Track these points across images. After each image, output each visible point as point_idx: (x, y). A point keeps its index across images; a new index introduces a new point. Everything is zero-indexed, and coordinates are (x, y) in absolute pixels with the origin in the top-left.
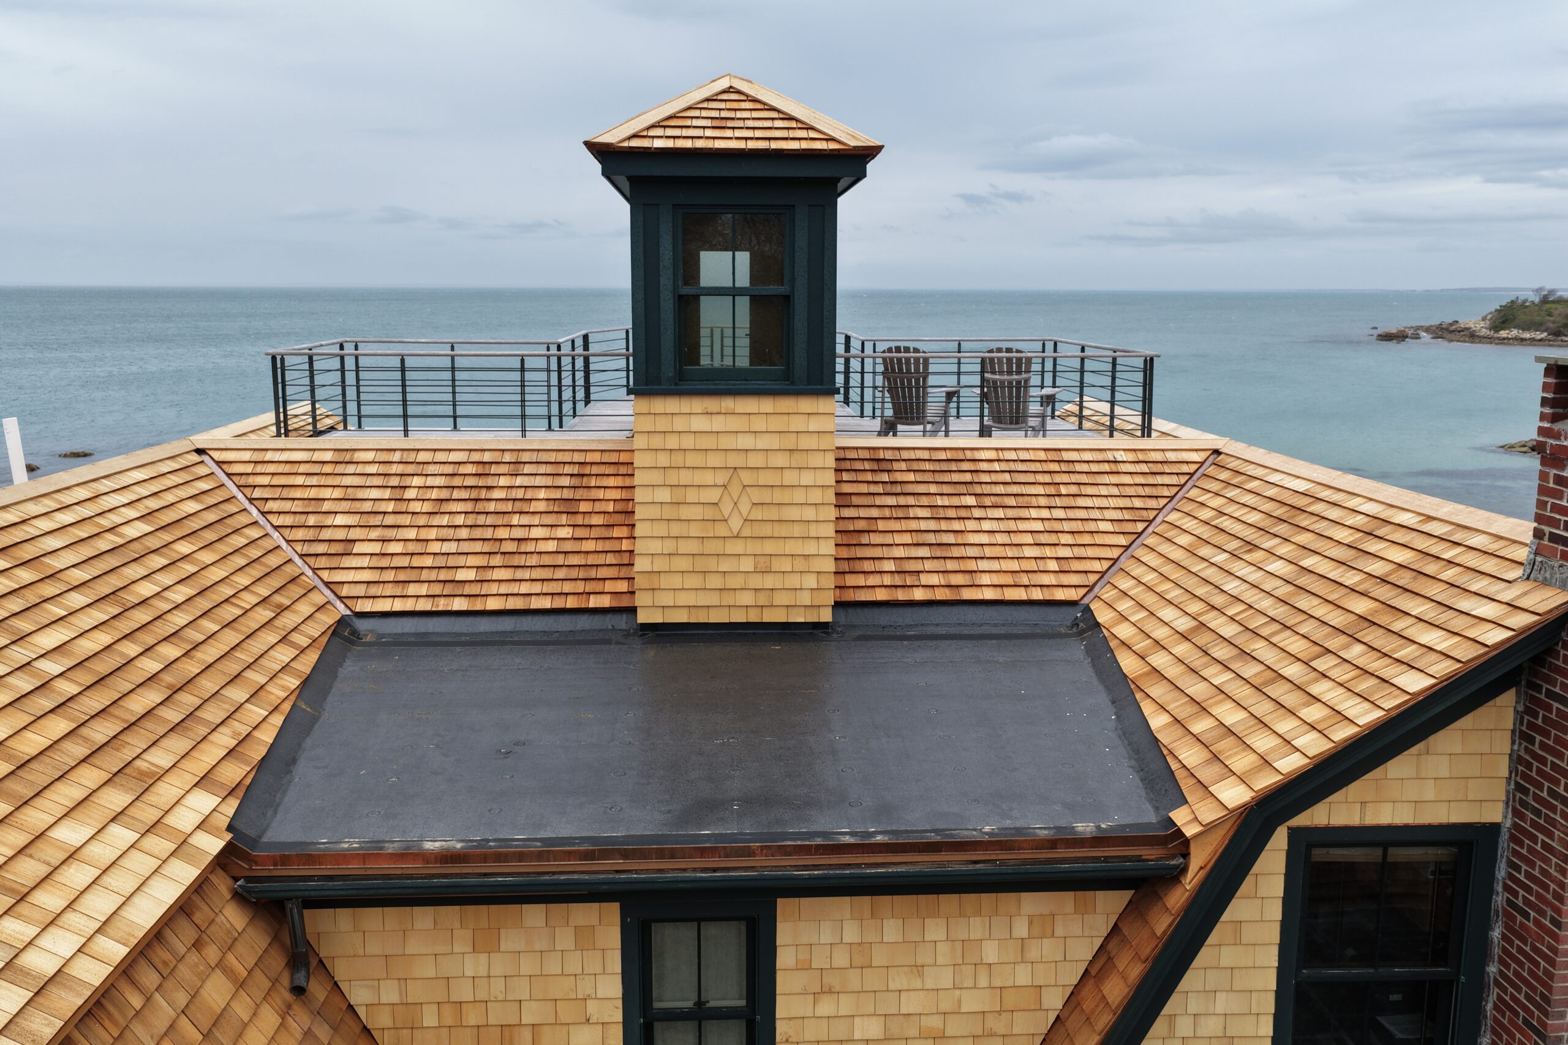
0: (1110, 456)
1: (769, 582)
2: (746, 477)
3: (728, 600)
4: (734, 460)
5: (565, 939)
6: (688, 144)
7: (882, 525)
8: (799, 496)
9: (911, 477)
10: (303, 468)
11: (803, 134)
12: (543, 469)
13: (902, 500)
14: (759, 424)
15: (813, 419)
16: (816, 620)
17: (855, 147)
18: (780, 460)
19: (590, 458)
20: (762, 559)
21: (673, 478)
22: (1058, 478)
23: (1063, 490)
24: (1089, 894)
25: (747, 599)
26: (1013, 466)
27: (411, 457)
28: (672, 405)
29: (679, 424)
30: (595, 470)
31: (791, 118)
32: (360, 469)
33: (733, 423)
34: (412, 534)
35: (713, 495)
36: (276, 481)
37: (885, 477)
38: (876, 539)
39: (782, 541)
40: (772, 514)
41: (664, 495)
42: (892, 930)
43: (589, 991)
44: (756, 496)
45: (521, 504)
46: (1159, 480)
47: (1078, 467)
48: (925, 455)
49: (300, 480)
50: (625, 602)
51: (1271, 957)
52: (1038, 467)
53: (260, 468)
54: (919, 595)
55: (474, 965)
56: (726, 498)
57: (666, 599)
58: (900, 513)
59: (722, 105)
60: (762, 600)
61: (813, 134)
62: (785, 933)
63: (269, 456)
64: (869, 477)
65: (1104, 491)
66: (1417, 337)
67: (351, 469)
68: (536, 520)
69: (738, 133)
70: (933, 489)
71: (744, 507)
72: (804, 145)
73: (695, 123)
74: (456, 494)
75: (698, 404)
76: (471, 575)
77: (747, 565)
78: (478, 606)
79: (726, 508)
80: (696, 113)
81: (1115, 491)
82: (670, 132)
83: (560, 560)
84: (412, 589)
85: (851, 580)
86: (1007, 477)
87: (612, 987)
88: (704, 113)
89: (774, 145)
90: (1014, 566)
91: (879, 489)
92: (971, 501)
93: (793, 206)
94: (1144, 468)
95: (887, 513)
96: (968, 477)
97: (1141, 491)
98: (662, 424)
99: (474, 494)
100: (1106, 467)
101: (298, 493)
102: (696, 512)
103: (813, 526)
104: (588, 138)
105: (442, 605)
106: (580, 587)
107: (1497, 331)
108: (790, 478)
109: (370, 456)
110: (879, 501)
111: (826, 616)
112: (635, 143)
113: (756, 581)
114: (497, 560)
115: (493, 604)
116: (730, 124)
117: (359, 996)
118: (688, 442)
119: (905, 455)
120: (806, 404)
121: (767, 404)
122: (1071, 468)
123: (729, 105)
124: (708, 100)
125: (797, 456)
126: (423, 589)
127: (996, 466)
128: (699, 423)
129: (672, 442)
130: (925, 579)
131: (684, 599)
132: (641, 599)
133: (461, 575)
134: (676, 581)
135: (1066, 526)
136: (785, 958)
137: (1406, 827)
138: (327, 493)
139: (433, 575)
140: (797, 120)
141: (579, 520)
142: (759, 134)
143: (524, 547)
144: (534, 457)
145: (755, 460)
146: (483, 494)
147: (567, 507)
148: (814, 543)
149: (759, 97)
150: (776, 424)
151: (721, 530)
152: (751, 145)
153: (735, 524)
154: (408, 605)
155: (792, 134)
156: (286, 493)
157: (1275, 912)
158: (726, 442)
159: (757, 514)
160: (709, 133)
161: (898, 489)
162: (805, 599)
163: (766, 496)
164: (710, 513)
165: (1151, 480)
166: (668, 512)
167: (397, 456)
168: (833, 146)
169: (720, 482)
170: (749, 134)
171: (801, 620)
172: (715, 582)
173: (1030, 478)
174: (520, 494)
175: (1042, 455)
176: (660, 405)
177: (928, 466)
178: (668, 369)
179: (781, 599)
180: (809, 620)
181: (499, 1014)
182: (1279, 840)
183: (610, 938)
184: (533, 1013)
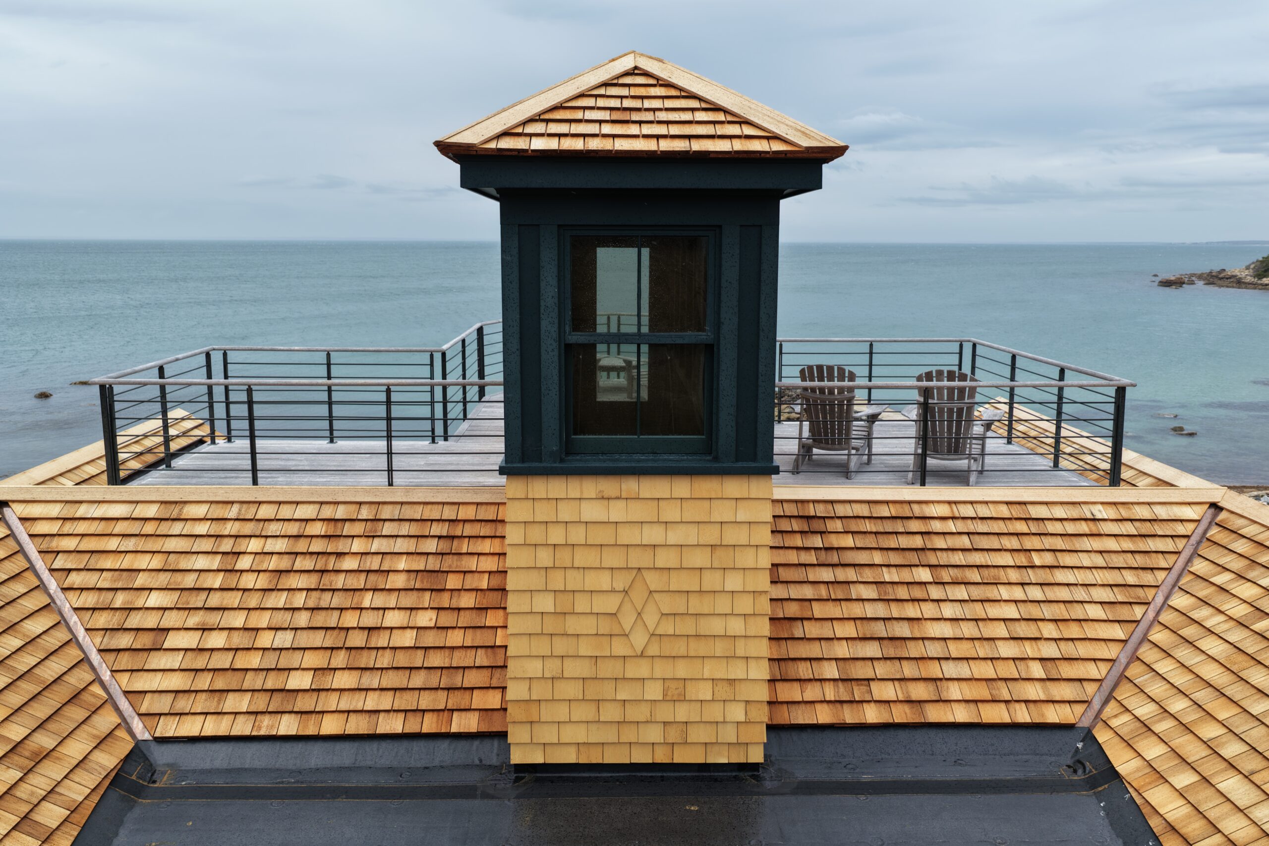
0: (1086, 512)
1: (682, 713)
2: (653, 581)
3: (629, 735)
4: (637, 559)
6: (578, 145)
7: (818, 610)
8: (723, 605)
9: (848, 541)
10: (120, 528)
11: (734, 130)
13: (841, 574)
14: (671, 513)
15: (742, 505)
16: (742, 761)
17: (809, 149)
18: (700, 559)
19: (463, 513)
20: (673, 685)
21: (557, 581)
22: (1029, 543)
23: (1037, 560)
25: (654, 734)
26: (971, 526)
27: (251, 512)
28: (557, 487)
29: (566, 512)
31: (717, 109)
32: (189, 528)
33: (637, 512)
34: (238, 619)
35: (609, 604)
36: (85, 544)
37: (817, 541)
38: (812, 629)
39: (699, 662)
40: (687, 627)
41: (546, 603)
44: (667, 604)
45: (376, 577)
46: (1151, 545)
47: (1052, 527)
48: (864, 510)
49: (113, 544)
52: (1001, 527)
53: (68, 528)
54: (872, 715)
57: (548, 735)
58: (839, 593)
59: (624, 92)
60: (673, 735)
61: (748, 131)
63: (82, 511)
64: (798, 541)
65: (1086, 560)
66: (1192, 283)
67: (177, 528)
68: (391, 601)
69: (647, 130)
70: (878, 557)
71: (651, 619)
72: (738, 146)
73: (589, 115)
74: (299, 564)
75: (590, 487)
77: (654, 691)
78: (311, 729)
79: (627, 620)
80: (590, 102)
81: (1099, 560)
82: (554, 128)
83: (418, 659)
84: (232, 703)
86: (965, 542)
88: (601, 103)
89: (697, 146)
90: (986, 670)
91: (811, 558)
92: (924, 575)
93: (720, 227)
94: (1129, 528)
95: (823, 592)
96: (918, 542)
97: (1131, 560)
98: (543, 512)
99: (320, 564)
100: (1084, 528)
101: (108, 563)
102: (587, 625)
104: (439, 138)
105: (266, 727)
107: (1260, 279)
109: (200, 511)
110: (814, 575)
112: (506, 144)
113: (665, 713)
114: (340, 659)
115: (330, 726)
116: (635, 117)
118: (577, 535)
119: (841, 510)
120: (734, 486)
121: (682, 487)
122: (1041, 528)
123: (634, 91)
124: (605, 84)
125: (719, 552)
126: (243, 703)
127: (951, 526)
128: (592, 511)
129: (556, 536)
132: (517, 735)
134: (561, 712)
135: (1048, 611)
138: (143, 562)
140: (726, 111)
141: (445, 600)
142: (674, 130)
144: (396, 512)
145: (664, 559)
146: (331, 564)
147: (433, 583)
148: (741, 664)
149: (674, 80)
150: (693, 512)
152: (665, 145)
153: (639, 639)
154: (223, 728)
155: (721, 130)
156: (95, 561)
158: (627, 536)
159: (667, 628)
160: (607, 129)
161: (834, 558)
163: (679, 605)
164: (605, 626)
165: (1141, 545)
166: (550, 626)
167: (233, 512)
168: (777, 146)
169: (619, 586)
170: (661, 130)
171: (724, 760)
172: (611, 713)
173: (994, 543)
174: (374, 563)
175: (1004, 511)
176: (540, 487)
177: (869, 526)
178: (551, 441)
179: (698, 735)
180: (734, 760)
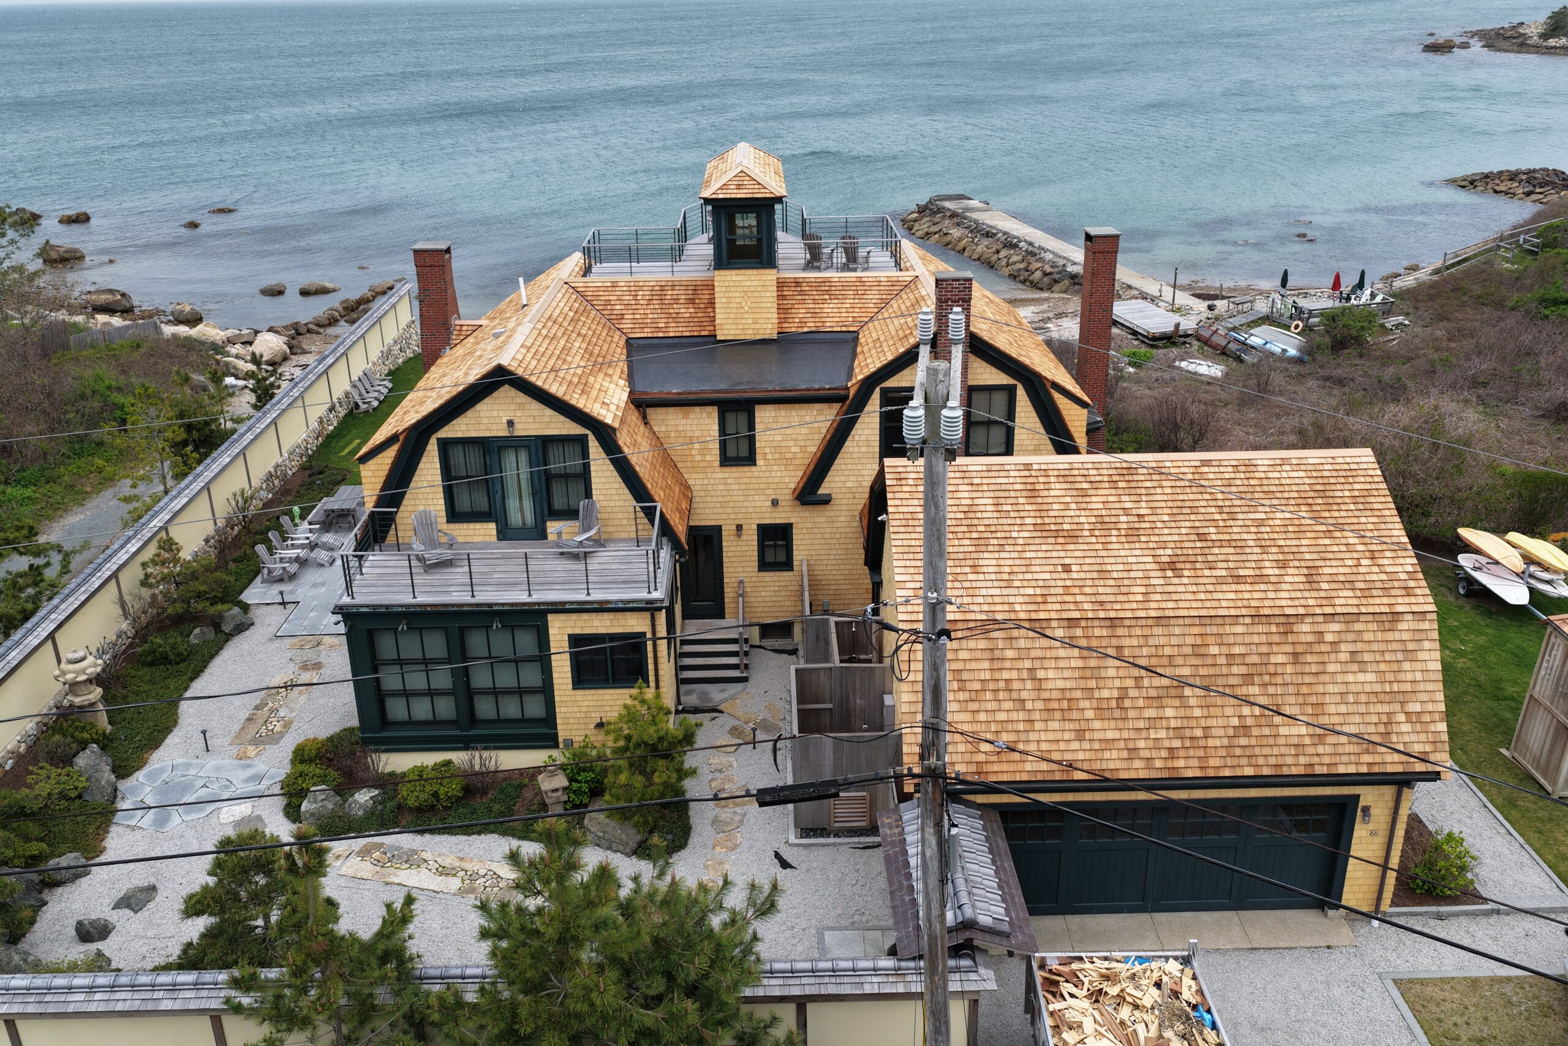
1: (757, 326)
2: (749, 294)
3: (745, 332)
4: (745, 289)
5: (705, 415)
6: (729, 196)
7: (795, 306)
8: (766, 300)
9: (808, 288)
13: (804, 297)
14: (753, 278)
15: (769, 275)
16: (771, 338)
17: (779, 197)
18: (760, 289)
20: (755, 320)
21: (726, 295)
22: (858, 288)
23: (860, 292)
24: (829, 405)
25: (750, 332)
26: (844, 284)
27: (637, 284)
28: (726, 272)
29: (728, 278)
31: (760, 184)
32: (621, 289)
33: (745, 278)
34: (642, 311)
35: (739, 300)
36: (594, 293)
38: (791, 311)
40: (757, 305)
41: (724, 300)
42: (783, 413)
43: (711, 428)
44: (753, 300)
45: (676, 300)
46: (894, 288)
47: (866, 284)
48: (815, 280)
50: (712, 333)
51: (877, 420)
52: (852, 284)
54: (806, 330)
55: (683, 422)
56: (743, 301)
57: (726, 332)
58: (803, 302)
59: (739, 179)
60: (755, 332)
61: (765, 190)
62: (757, 414)
64: (793, 289)
65: (874, 292)
66: (1465, 46)
67: (618, 289)
68: (682, 306)
69: (744, 191)
70: (815, 293)
71: (749, 303)
72: (765, 195)
73: (732, 187)
75: (734, 272)
76: (663, 325)
77: (750, 321)
78: (667, 335)
79: (743, 304)
80: (732, 182)
81: (878, 292)
82: (725, 191)
83: (691, 320)
84: (646, 330)
85: (783, 325)
86: (841, 288)
87: (716, 427)
89: (755, 196)
90: (838, 319)
91: (796, 293)
92: (827, 297)
93: (761, 211)
94: (890, 283)
95: (798, 302)
96: (828, 288)
97: (886, 292)
98: (723, 279)
102: (734, 305)
103: (770, 309)
104: (701, 195)
105: (655, 335)
106: (698, 328)
107: (1546, 40)
108: (762, 294)
109: (623, 284)
110: (796, 297)
111: (775, 337)
112: (713, 196)
113: (753, 326)
114: (671, 320)
115: (671, 334)
116: (742, 187)
117: (656, 429)
118: (731, 284)
119: (809, 280)
120: (767, 271)
121: (755, 272)
122: (863, 284)
123: (742, 179)
124: (735, 176)
125: (764, 287)
126: (649, 330)
127: (840, 284)
129: (726, 284)
130: (808, 324)
131: (732, 332)
132: (718, 332)
133: (660, 325)
134: (729, 327)
135: (858, 305)
136: (757, 420)
137: (909, 387)
138: (611, 298)
139: (651, 325)
141: (696, 306)
142: (750, 191)
144: (679, 283)
145: (752, 289)
146: (663, 297)
147: (691, 301)
148: (769, 313)
149: (751, 175)
150: (757, 278)
151: (742, 311)
152: (748, 196)
153: (746, 308)
154: (645, 335)
155: (760, 191)
156: (598, 298)
157: (878, 408)
158: (743, 283)
159: (753, 306)
160: (736, 191)
162: (768, 331)
163: (755, 300)
164: (738, 306)
166: (725, 305)
168: (770, 195)
169: (741, 296)
170: (747, 191)
171: (768, 338)
172: (740, 327)
173: (849, 288)
174: (675, 297)
175: (857, 279)
176: (722, 272)
177: (815, 284)
178: (725, 261)
179: (761, 332)
181: (689, 434)
182: (877, 390)
183: (716, 415)
184: (697, 434)
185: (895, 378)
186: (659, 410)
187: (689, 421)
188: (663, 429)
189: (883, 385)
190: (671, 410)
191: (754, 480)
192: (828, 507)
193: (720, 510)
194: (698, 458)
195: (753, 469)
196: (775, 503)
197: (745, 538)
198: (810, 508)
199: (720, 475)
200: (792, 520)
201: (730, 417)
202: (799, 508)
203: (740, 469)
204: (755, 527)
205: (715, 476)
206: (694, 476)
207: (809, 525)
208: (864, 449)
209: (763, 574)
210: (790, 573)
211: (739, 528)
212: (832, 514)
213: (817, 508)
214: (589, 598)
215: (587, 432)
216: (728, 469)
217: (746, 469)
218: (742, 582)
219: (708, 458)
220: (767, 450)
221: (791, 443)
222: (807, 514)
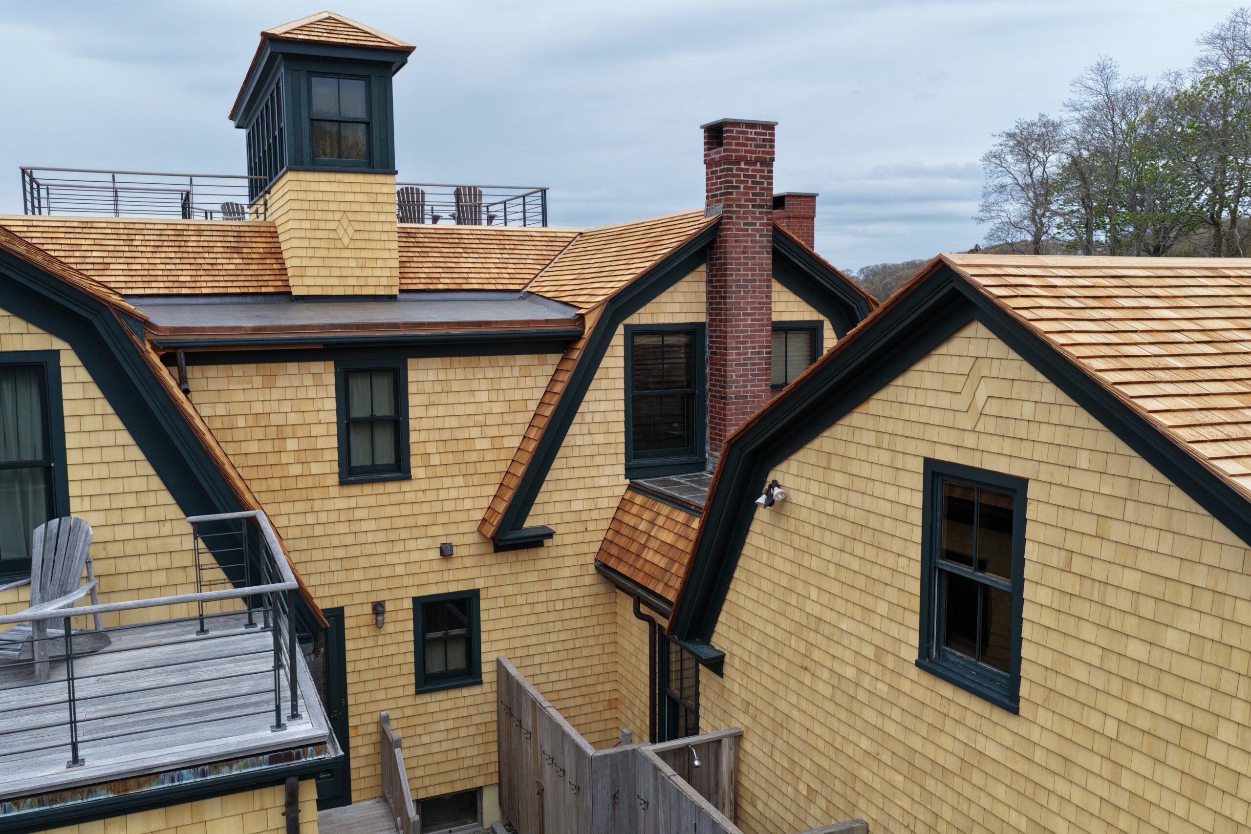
0: (529, 234)
1: (366, 272)
2: (351, 216)
3: (343, 282)
4: (345, 207)
5: (308, 380)
6: (316, 38)
7: (415, 259)
8: (379, 227)
9: (427, 240)
11: (372, 39)
12: (215, 233)
13: (424, 250)
14: (356, 188)
15: (384, 186)
16: (390, 293)
17: (401, 47)
18: (368, 207)
19: (242, 229)
20: (360, 260)
21: (311, 215)
22: (503, 242)
23: (507, 247)
24: (544, 355)
25: (352, 281)
26: (479, 237)
27: (131, 226)
28: (309, 176)
29: (314, 187)
30: (247, 234)
31: (367, 33)
32: (99, 231)
33: (343, 187)
34: (144, 261)
35: (333, 225)
36: (45, 235)
37: (413, 240)
38: (416, 265)
39: (371, 251)
40: (365, 236)
41: (306, 225)
42: (459, 374)
43: (320, 407)
44: (357, 226)
46: (554, 244)
47: (513, 238)
48: (433, 231)
49: (62, 235)
50: (283, 289)
51: (621, 384)
52: (493, 237)
53: (31, 229)
54: (440, 287)
55: (263, 395)
56: (340, 226)
57: (309, 281)
58: (424, 255)
59: (328, 24)
60: (362, 282)
61: (380, 40)
62: (412, 376)
63: (35, 223)
65: (527, 248)
67: (93, 231)
68: (219, 256)
69: (341, 36)
70: (440, 245)
71: (350, 232)
72: (376, 44)
73: (317, 30)
74: (165, 244)
75: (323, 177)
76: (189, 279)
77: (353, 263)
78: (197, 291)
79: (341, 232)
80: (316, 26)
81: (533, 248)
82: (305, 33)
83: (239, 272)
84: (154, 285)
85: (404, 281)
86: (477, 241)
87: (332, 404)
88: (320, 27)
89: (361, 43)
90: (487, 276)
91: (413, 245)
92: (461, 250)
93: (370, 76)
94: (546, 239)
95: (417, 254)
96: (457, 241)
97: (545, 248)
98: (304, 186)
99: (177, 244)
100: (527, 238)
101: (63, 241)
102: (324, 234)
103: (387, 243)
104: (264, 30)
105: (175, 291)
106: (255, 284)
108: (374, 217)
109: (104, 225)
111: (395, 291)
112: (288, 35)
113: (358, 272)
114: (201, 273)
115: (205, 291)
116: (335, 32)
117: (205, 412)
118: (319, 196)
119: (422, 231)
120: (380, 179)
121: (360, 178)
122: (509, 238)
123: (332, 24)
125: (376, 206)
126: (161, 285)
127: (471, 237)
128: (325, 187)
129: (310, 196)
130: (442, 281)
131: (319, 281)
132: (293, 286)
133: (181, 279)
134: (314, 272)
135: (511, 261)
136: (412, 388)
137: (670, 324)
138: (83, 242)
139: (165, 279)
140: (370, 34)
141: (245, 256)
142: (353, 37)
143: (215, 267)
144: (208, 228)
145: (355, 207)
146: (183, 244)
147: (237, 250)
148: (387, 252)
149: (346, 22)
150: (366, 188)
151: (339, 245)
152: (349, 41)
153: (346, 241)
154: (155, 291)
155: (368, 39)
156: (54, 241)
157: (621, 362)
158: (339, 197)
159: (357, 236)
160: (325, 35)
161: (421, 245)
162: (384, 281)
163: (361, 226)
164: (332, 235)
165: (550, 244)
166: (309, 234)
168: (390, 45)
169: (337, 218)
170: (347, 37)
171: (383, 293)
172: (336, 272)
173: (490, 242)
174: (205, 244)
175: (494, 233)
177: (435, 236)
178: (307, 158)
179: (371, 281)
180: (387, 293)
181: (276, 420)
182: (620, 330)
183: (330, 379)
184: (293, 419)
185: (649, 307)
186: (212, 371)
187: (276, 394)
188: (221, 410)
189: (629, 321)
190: (237, 370)
191: (406, 510)
192: (542, 552)
193: (341, 576)
194: (295, 470)
195: (405, 486)
196: (446, 552)
197: (389, 628)
198: (511, 555)
199: (341, 504)
200: (479, 584)
201: (359, 387)
202: (489, 559)
203: (379, 488)
204: (408, 604)
205: (330, 505)
206: (286, 508)
207: (509, 590)
208: (600, 439)
209: (426, 698)
210: (476, 690)
211: (378, 608)
212: (548, 564)
213: (524, 554)
214: (78, 774)
215: (57, 344)
216: (355, 490)
217: (391, 487)
218: (386, 720)
219: (315, 469)
220: (431, 448)
221: (475, 432)
222: (505, 569)
